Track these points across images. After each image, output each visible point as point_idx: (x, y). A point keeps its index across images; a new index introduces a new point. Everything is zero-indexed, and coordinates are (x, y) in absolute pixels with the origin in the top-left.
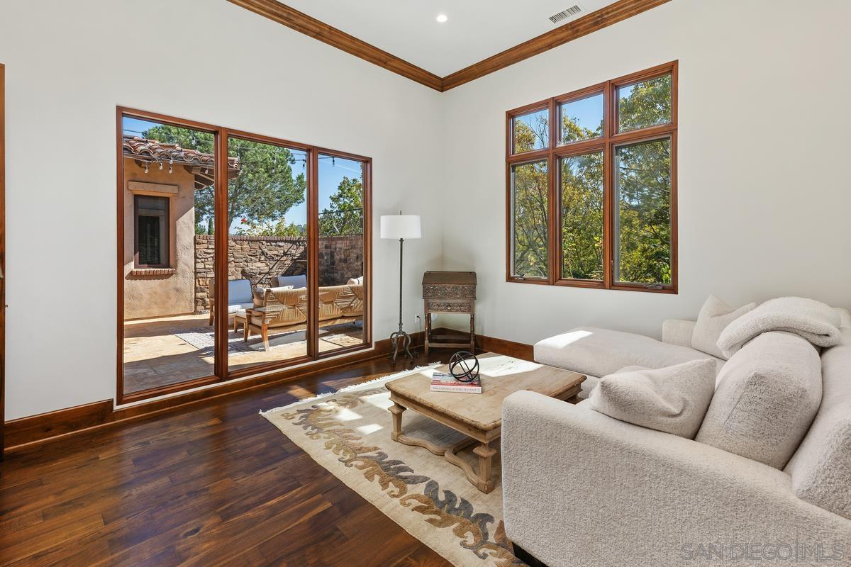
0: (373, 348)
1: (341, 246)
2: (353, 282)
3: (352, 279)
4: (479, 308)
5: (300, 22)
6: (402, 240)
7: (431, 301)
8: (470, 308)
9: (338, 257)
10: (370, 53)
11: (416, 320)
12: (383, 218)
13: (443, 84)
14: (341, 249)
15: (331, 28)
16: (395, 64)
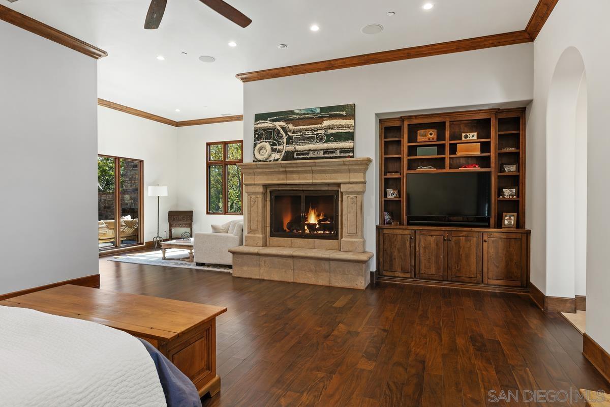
0: (144, 245)
1: (105, 198)
2: (124, 218)
3: (123, 217)
4: (195, 227)
5: (114, 106)
6: (158, 197)
7: (172, 223)
8: (190, 226)
9: (103, 206)
10: (142, 114)
11: (164, 233)
12: (150, 188)
13: (177, 124)
14: (105, 200)
15: (127, 107)
16: (155, 117)
